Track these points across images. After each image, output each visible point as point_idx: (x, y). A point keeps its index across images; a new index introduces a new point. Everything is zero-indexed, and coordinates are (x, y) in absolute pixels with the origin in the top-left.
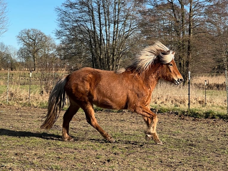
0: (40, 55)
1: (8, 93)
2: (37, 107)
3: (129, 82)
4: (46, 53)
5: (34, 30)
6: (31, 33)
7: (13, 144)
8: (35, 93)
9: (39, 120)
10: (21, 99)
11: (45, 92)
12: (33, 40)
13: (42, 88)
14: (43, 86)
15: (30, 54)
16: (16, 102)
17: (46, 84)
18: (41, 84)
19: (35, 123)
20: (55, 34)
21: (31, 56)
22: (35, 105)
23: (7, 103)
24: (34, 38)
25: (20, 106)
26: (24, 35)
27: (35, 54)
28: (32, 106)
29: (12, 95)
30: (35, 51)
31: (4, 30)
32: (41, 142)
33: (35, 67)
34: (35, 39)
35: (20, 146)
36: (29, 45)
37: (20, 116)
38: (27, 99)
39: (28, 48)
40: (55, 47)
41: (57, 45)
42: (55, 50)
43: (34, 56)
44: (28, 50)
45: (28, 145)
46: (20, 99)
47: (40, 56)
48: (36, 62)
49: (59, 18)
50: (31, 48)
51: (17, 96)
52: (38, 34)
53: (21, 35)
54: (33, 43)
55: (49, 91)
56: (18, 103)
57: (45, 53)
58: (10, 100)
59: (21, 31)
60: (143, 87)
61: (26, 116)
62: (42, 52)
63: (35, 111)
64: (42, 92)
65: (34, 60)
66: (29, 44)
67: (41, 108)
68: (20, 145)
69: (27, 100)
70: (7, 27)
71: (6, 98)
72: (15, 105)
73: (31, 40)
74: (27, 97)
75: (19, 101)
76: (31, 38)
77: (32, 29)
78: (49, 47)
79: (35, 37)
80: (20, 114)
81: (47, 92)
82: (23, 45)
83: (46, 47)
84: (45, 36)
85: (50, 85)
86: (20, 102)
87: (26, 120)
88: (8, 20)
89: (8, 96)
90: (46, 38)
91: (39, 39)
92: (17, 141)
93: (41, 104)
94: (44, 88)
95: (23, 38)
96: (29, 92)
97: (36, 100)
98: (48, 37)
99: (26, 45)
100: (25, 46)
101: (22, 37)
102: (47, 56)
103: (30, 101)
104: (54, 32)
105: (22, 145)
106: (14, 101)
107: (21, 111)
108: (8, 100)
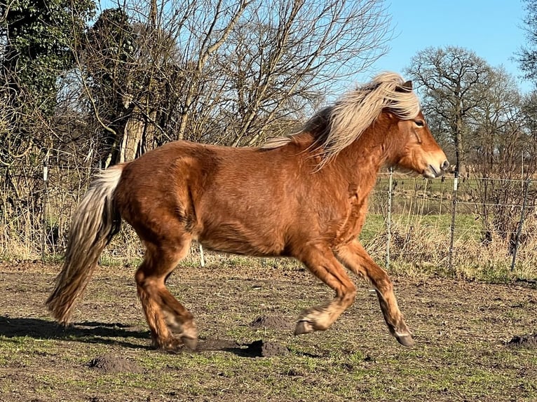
0: (473, 124)
1: (389, 236)
2: (474, 279)
3: (296, 175)
4: (492, 119)
5: (456, 50)
6: (447, 61)
7: (418, 386)
8: (467, 238)
9: (485, 319)
10: (427, 255)
11: (495, 235)
12: (454, 81)
13: (488, 224)
14: (491, 219)
15: (443, 123)
16: (411, 264)
17: (501, 212)
18: (486, 214)
19: (475, 326)
20: (519, 64)
21: (446, 127)
22: (469, 273)
23: (388, 267)
24: (454, 75)
25: (425, 277)
26: (426, 67)
27: (459, 121)
28: (459, 276)
29: (399, 242)
30: (458, 113)
31: (378, 52)
32: (498, 383)
33: (458, 160)
34: (459, 78)
35: (439, 392)
36: (440, 96)
37: (430, 305)
38: (443, 256)
39: (439, 105)
40: (516, 103)
41: (523, 96)
42: (518, 110)
43: (455, 128)
44: (437, 111)
45: (462, 391)
46: (424, 254)
47: (474, 128)
48: (460, 146)
49: (532, 15)
50: (447, 104)
51: (414, 248)
52: (467, 62)
53: (417, 66)
54: (454, 89)
55: (509, 233)
56: (417, 267)
57: (488, 118)
58: (395, 258)
59: (416, 55)
60: (335, 193)
61: (446, 306)
62: (479, 118)
63: (470, 292)
64: (488, 236)
65: (456, 140)
66: (442, 93)
67: (487, 283)
68: (440, 389)
69: (445, 259)
70: (386, 44)
71: (383, 252)
72: (411, 273)
73: (448, 81)
74: (444, 251)
75: (421, 260)
76: (446, 76)
77: (450, 50)
78: (498, 101)
79: (458, 72)
80: (429, 300)
81: (504, 237)
82: (423, 95)
83: (492, 100)
84: (487, 69)
85: (510, 215)
86: (426, 264)
87: (446, 318)
88: (389, 21)
89: (389, 245)
90: (491, 74)
91: (469, 77)
92: (430, 378)
93: (485, 272)
94: (495, 222)
95: (423, 75)
96: (449, 235)
97: (472, 258)
98: (497, 73)
99: (433, 96)
100: (429, 99)
101: (421, 71)
102: (493, 128)
103: (454, 260)
104: (518, 58)
105: (445, 390)
106: (408, 262)
107: (429, 290)
108: (388, 258)
